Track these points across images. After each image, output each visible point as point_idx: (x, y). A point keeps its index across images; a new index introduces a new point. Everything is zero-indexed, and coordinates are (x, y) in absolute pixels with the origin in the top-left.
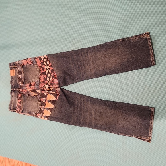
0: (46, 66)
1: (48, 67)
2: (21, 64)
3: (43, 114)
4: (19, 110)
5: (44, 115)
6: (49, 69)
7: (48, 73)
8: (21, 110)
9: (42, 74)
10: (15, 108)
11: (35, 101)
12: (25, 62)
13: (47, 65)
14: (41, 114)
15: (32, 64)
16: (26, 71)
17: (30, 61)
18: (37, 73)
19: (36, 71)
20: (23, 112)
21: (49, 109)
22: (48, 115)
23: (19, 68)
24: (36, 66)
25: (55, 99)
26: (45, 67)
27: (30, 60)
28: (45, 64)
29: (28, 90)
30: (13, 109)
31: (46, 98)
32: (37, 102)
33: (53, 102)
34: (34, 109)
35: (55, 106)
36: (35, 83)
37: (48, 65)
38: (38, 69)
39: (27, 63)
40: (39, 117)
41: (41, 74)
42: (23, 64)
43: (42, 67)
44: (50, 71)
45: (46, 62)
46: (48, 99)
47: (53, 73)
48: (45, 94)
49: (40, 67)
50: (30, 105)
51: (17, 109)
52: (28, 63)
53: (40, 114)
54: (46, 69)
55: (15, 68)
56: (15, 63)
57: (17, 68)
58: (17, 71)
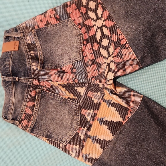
0: (96, 21)
1: (99, 23)
2: (33, 28)
3: (82, 149)
4: (25, 123)
5: (84, 151)
6: (104, 28)
7: (103, 36)
8: (30, 125)
9: (87, 43)
10: (16, 117)
11: (67, 112)
12: (41, 21)
13: (98, 18)
14: (77, 147)
15: (58, 22)
16: (46, 41)
17: (52, 16)
18: (75, 41)
19: (71, 37)
20: (34, 130)
21: (98, 141)
22: (95, 156)
23: (28, 38)
24: (69, 25)
25: (121, 120)
26: (94, 23)
27: (54, 12)
28: (92, 15)
29: (56, 84)
30: (13, 119)
31: (95, 112)
32: (71, 116)
33: (113, 127)
34: (61, 131)
35: (117, 138)
36: (72, 66)
37: (100, 16)
38: (75, 32)
39: (46, 23)
40: (71, 152)
41: (85, 43)
42: (36, 28)
43: (86, 26)
44: (106, 31)
45: (95, 11)
46: (100, 114)
47: (117, 34)
48: (96, 101)
49: (80, 27)
50: (54, 119)
51: (22, 120)
52: (48, 23)
53: (75, 146)
54: (95, 28)
55: (20, 38)
56: (19, 27)
57: (23, 38)
58: (24, 43)
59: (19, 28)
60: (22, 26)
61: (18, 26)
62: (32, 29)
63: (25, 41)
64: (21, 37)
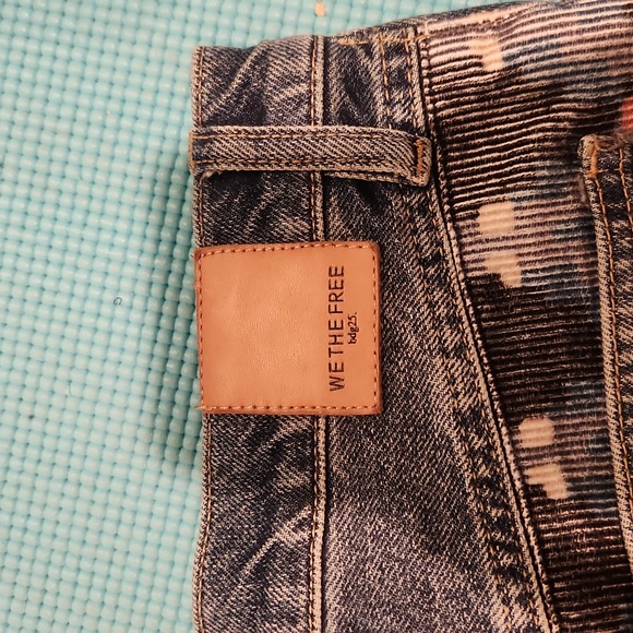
2: (603, 119)
55: (395, 201)
56: (398, 50)
57: (423, 209)
58: (442, 281)
59: (395, 63)
60: (440, 54)
61: (391, 38)
62: (581, 128)
63: (450, 249)
64: (404, 188)
